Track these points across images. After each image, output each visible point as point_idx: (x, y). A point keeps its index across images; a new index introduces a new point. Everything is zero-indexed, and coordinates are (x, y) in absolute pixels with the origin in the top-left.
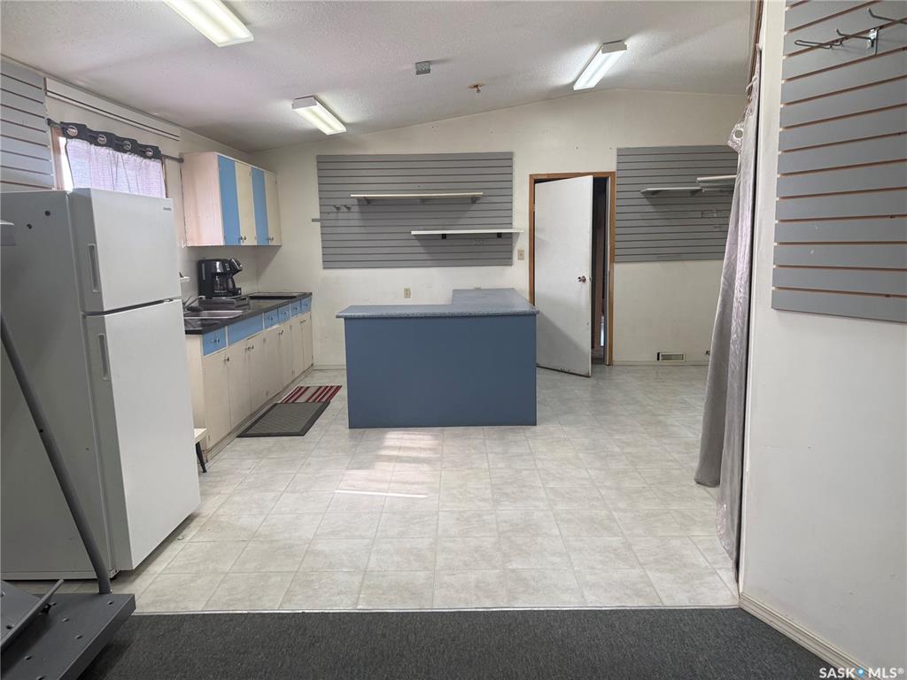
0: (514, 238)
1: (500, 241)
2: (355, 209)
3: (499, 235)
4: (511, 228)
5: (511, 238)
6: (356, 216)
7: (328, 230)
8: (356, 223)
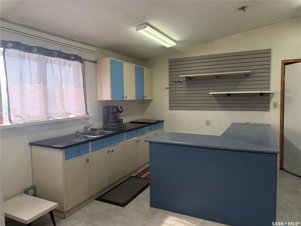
0: (271, 96)
1: (261, 97)
2: (185, 82)
3: (261, 94)
4: (269, 90)
5: (269, 96)
6: (185, 86)
7: (173, 93)
8: (185, 89)
